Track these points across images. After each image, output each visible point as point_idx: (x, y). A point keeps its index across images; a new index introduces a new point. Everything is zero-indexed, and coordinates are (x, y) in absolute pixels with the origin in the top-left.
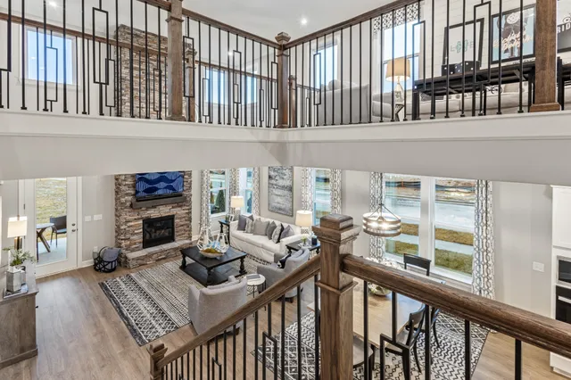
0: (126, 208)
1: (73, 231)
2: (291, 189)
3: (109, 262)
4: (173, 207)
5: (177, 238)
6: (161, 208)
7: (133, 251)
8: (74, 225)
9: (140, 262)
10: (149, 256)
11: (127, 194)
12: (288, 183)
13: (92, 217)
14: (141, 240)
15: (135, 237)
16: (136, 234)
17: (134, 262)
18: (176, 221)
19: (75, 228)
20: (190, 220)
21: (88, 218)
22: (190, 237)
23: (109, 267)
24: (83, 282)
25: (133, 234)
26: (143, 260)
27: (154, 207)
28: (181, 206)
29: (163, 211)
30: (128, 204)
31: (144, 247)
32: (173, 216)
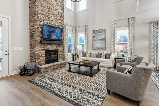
0: (38, 43)
1: (6, 54)
2: (105, 39)
3: (31, 70)
4: (58, 46)
5: (59, 60)
6: (54, 46)
7: (41, 65)
8: (6, 51)
9: (46, 70)
10: (50, 67)
11: (39, 36)
12: (103, 37)
13: (18, 48)
14: (45, 60)
15: (42, 58)
16: (43, 56)
17: (43, 70)
18: (59, 52)
19: (7, 53)
20: (64, 52)
21: (15, 49)
22: (64, 60)
23: (31, 72)
24: (16, 81)
25: (41, 57)
26: (47, 69)
27: (50, 44)
28: (60, 46)
29: (54, 47)
30: (39, 41)
31: (46, 64)
32: (58, 50)
